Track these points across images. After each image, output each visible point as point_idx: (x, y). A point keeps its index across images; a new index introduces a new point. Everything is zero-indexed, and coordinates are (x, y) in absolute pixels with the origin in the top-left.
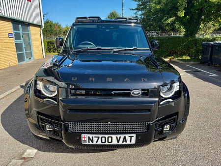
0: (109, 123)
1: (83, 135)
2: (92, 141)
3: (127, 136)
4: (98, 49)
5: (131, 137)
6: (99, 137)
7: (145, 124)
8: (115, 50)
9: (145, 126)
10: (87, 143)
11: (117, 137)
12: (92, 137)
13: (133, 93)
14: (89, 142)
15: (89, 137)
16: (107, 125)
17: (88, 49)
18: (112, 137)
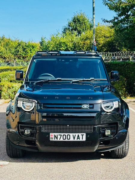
0: (68, 126)
1: (51, 134)
2: (57, 138)
3: (80, 134)
4: (58, 80)
5: (83, 135)
6: (61, 135)
7: (92, 127)
8: (74, 81)
9: (92, 128)
10: (54, 140)
11: (73, 135)
12: (57, 135)
13: (83, 106)
14: (55, 139)
15: (55, 135)
16: (67, 127)
17: (49, 80)
18: (70, 135)
